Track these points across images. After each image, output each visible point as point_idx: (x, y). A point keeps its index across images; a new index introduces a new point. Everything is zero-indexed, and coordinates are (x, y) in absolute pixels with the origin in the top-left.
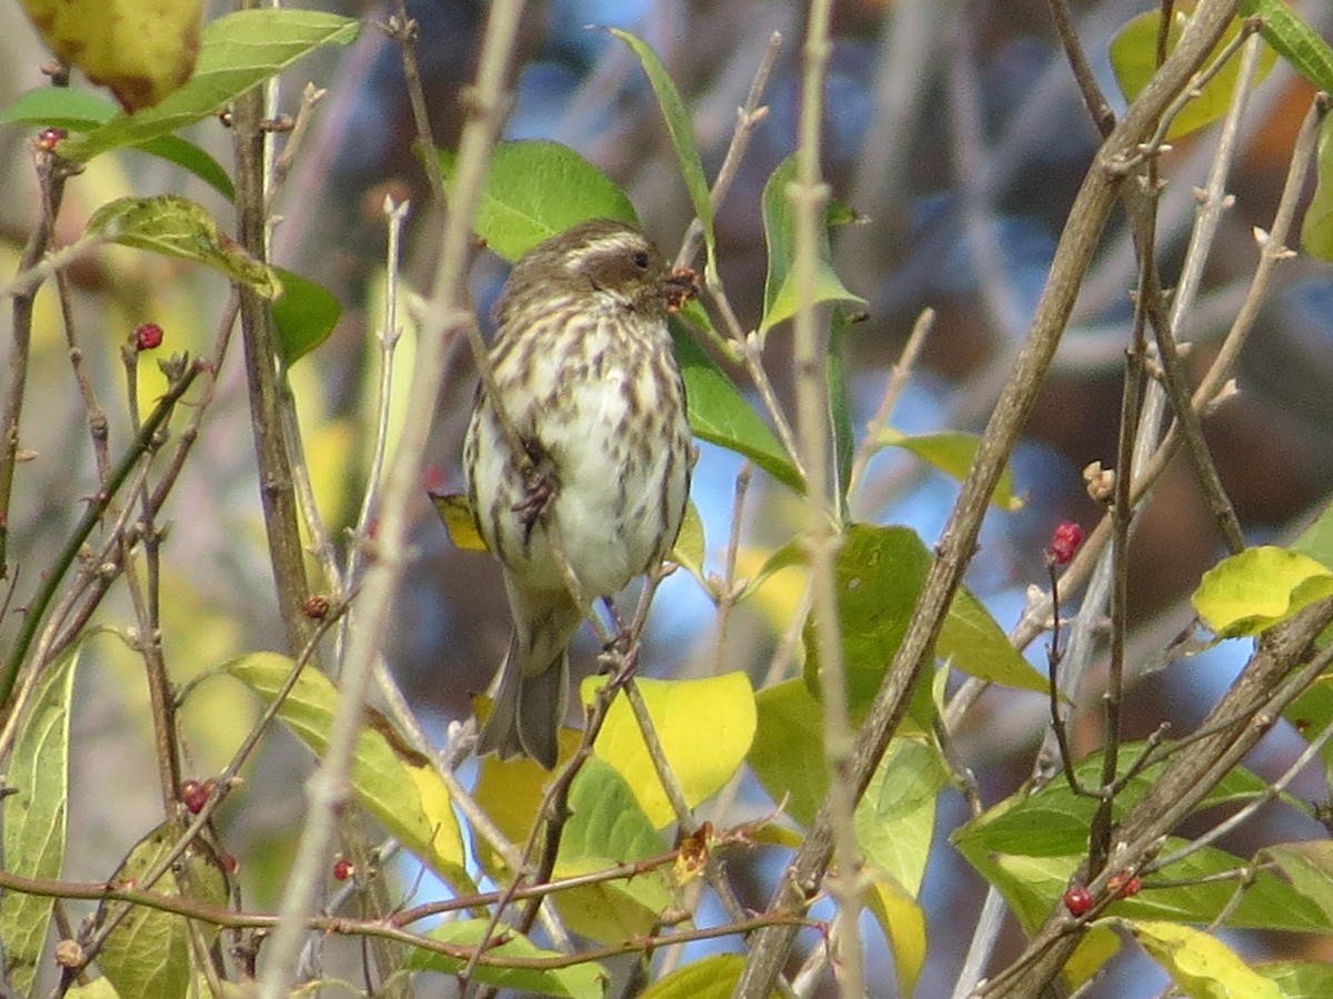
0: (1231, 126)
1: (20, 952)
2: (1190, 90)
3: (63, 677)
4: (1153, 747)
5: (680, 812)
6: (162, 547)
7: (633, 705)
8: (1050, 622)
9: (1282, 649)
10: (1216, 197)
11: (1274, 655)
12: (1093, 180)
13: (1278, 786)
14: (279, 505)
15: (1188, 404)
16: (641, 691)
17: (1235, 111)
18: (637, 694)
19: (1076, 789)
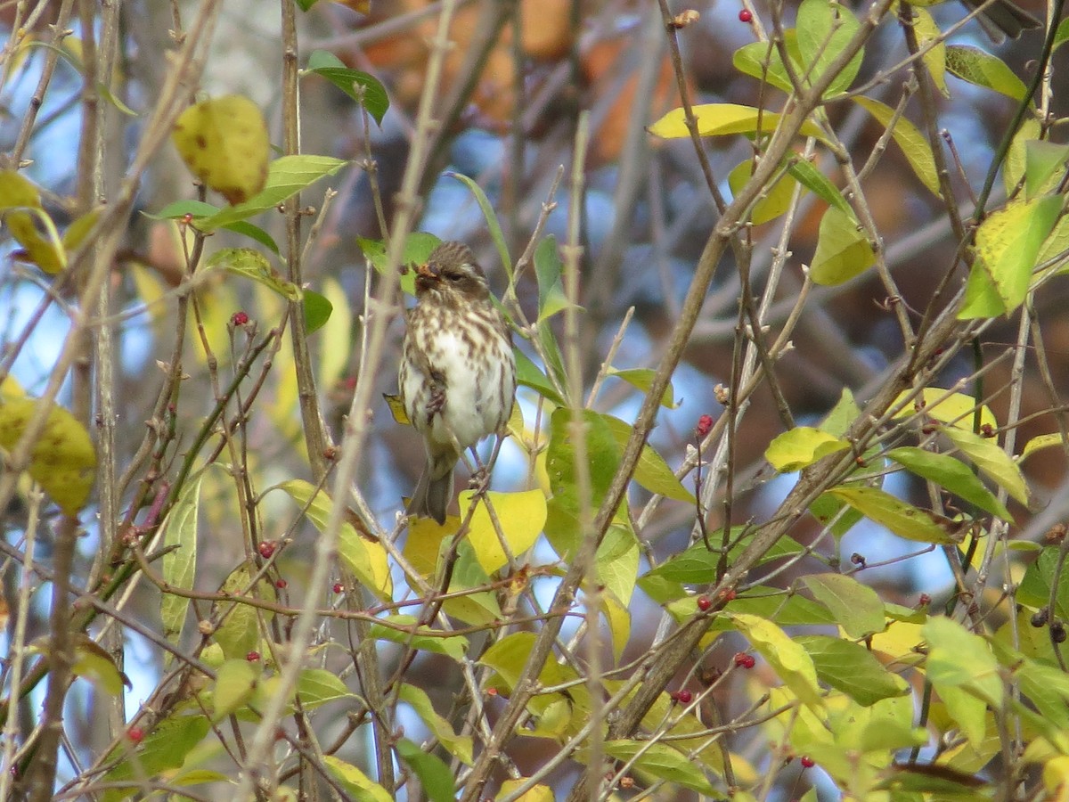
0: (790, 217)
1: (172, 626)
2: (762, 194)
3: (194, 489)
4: (748, 527)
5: (510, 558)
6: (247, 423)
7: (486, 505)
8: (697, 463)
9: (813, 478)
10: (782, 252)
11: (809, 481)
12: (712, 240)
13: (811, 547)
14: (309, 403)
15: (766, 355)
16: (491, 498)
17: (793, 209)
18: (489, 500)
19: (709, 549)
